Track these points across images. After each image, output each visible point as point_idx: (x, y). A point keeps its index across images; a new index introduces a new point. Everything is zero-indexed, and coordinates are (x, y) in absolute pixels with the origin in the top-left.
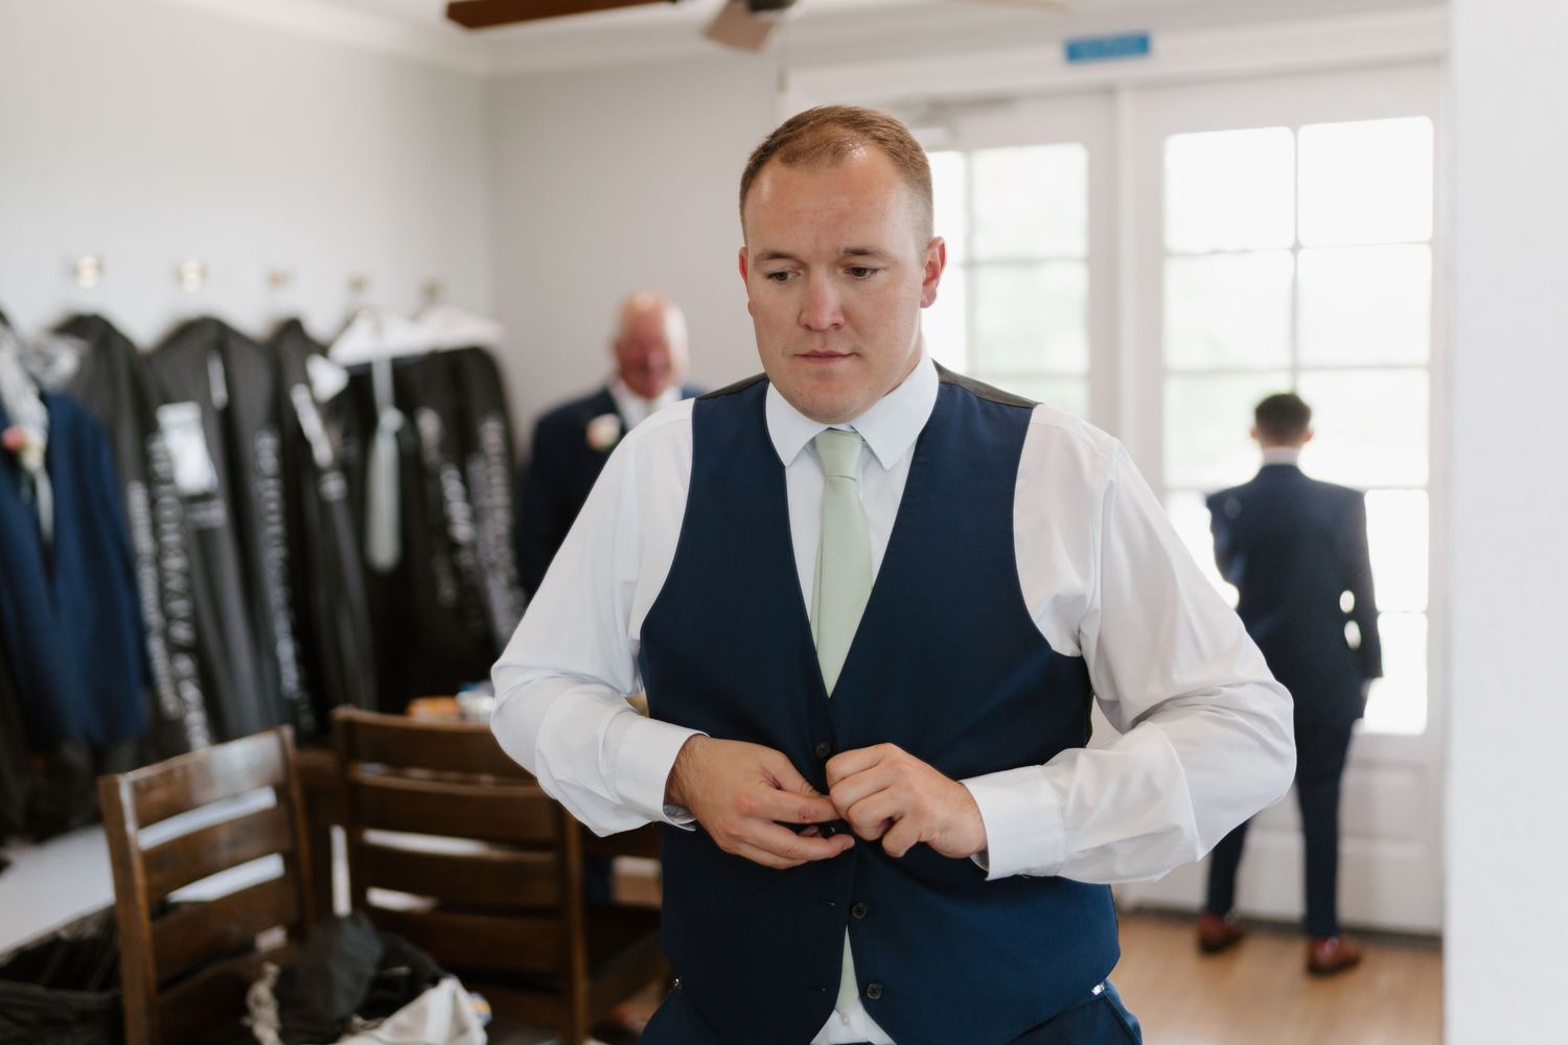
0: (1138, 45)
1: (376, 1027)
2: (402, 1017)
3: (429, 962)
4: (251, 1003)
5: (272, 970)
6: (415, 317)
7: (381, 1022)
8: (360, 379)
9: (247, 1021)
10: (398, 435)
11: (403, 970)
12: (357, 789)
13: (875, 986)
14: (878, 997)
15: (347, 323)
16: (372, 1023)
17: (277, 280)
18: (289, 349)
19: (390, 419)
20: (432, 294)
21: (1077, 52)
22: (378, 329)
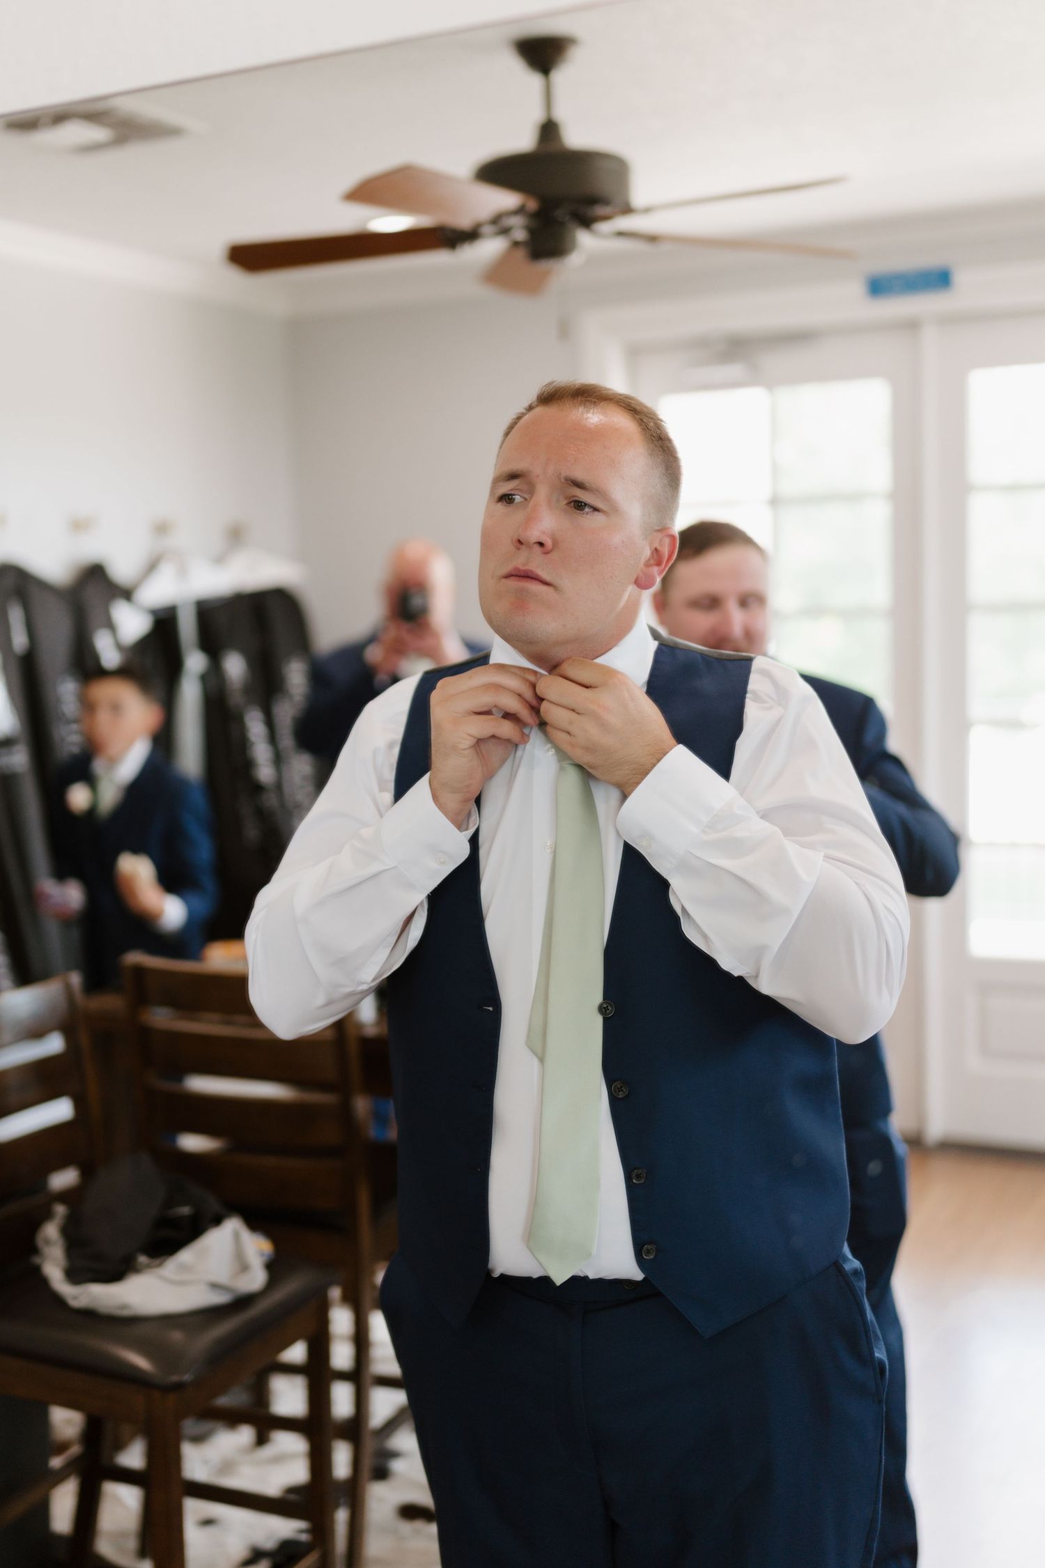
0: (940, 279)
1: (160, 1265)
2: (185, 1256)
3: (213, 1205)
4: (40, 1241)
5: (60, 1210)
6: (220, 560)
7: (165, 1260)
8: (164, 622)
9: (36, 1260)
10: (204, 678)
11: (185, 1210)
12: (146, 1033)
13: (649, 1247)
14: (652, 1257)
15: (152, 567)
16: (157, 1261)
17: (79, 526)
18: (92, 594)
19: (195, 662)
20: (236, 536)
21: (879, 287)
22: (182, 572)
